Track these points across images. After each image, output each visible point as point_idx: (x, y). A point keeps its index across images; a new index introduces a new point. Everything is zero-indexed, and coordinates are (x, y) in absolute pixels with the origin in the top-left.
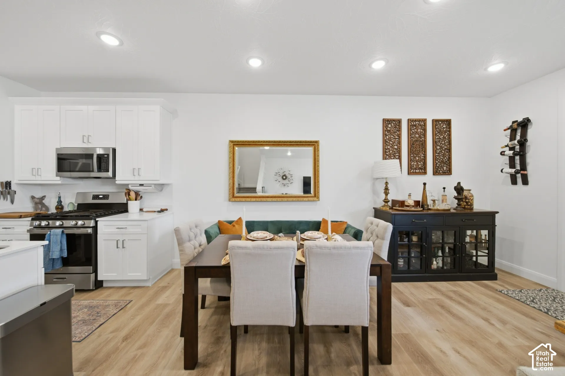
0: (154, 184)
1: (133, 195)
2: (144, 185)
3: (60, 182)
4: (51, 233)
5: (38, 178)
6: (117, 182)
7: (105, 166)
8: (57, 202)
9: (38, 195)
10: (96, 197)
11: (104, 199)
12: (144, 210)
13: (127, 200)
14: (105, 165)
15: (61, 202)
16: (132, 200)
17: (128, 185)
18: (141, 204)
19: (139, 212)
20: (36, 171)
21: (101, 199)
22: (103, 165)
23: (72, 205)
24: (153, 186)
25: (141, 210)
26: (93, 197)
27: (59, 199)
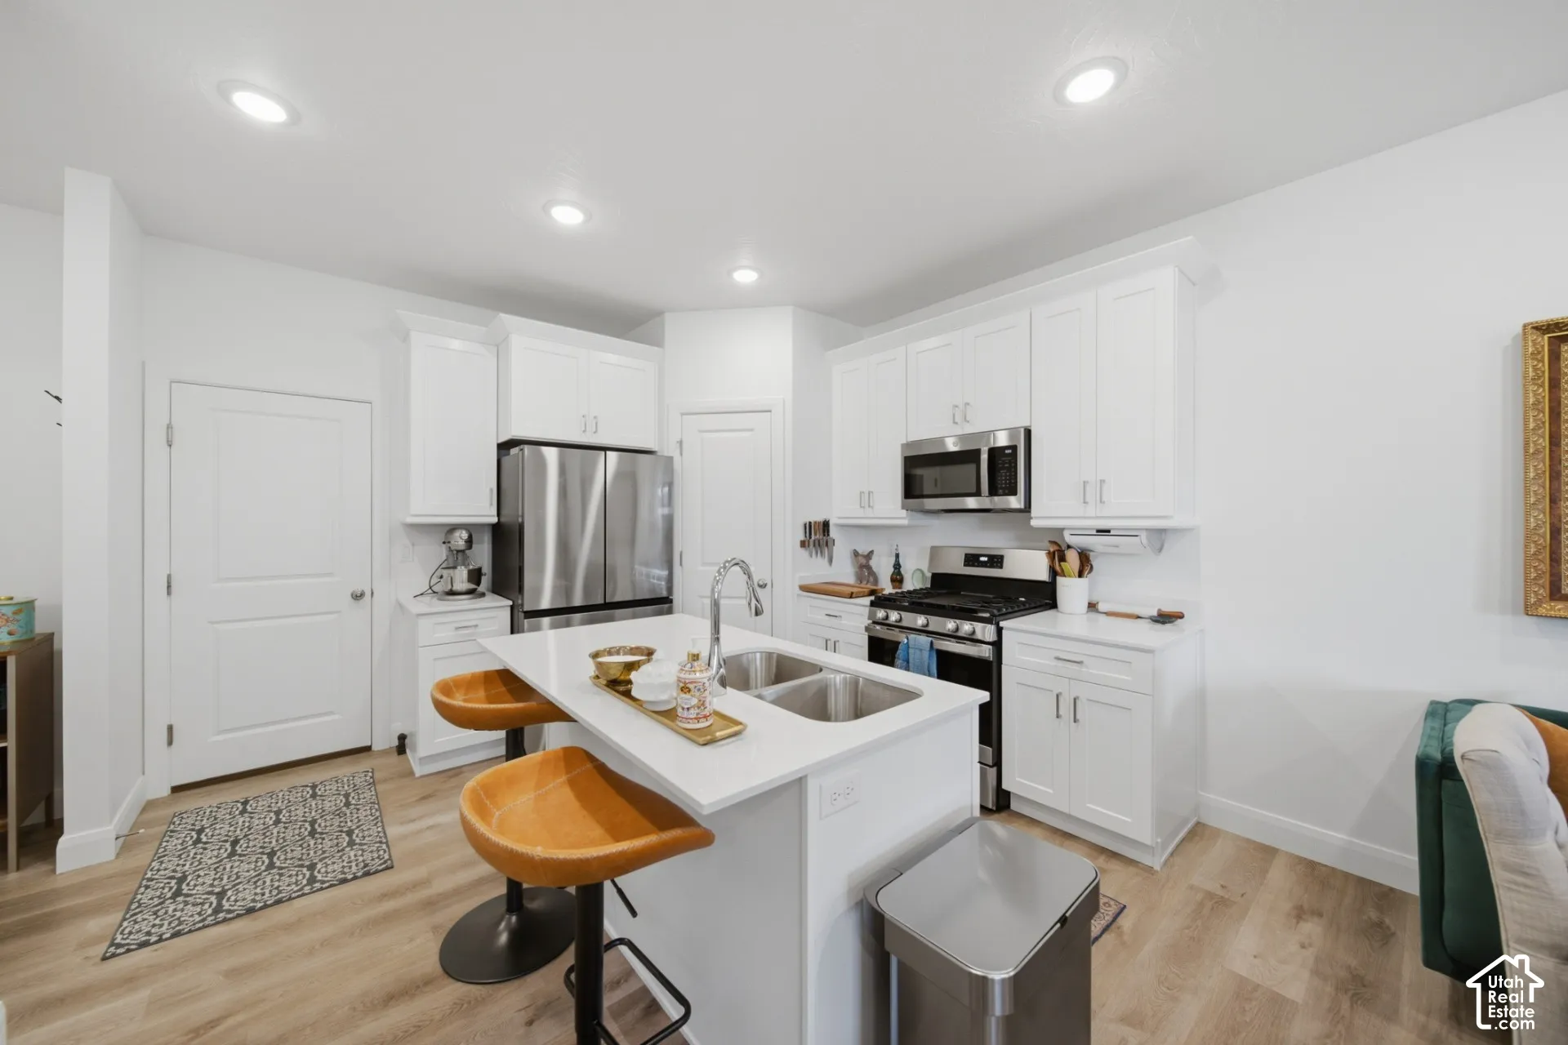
0: (1147, 529)
1: (1073, 558)
2: (1111, 533)
3: (905, 522)
4: (911, 643)
5: (869, 512)
6: (1034, 523)
7: (1006, 480)
8: (894, 567)
9: (863, 549)
10: (972, 559)
11: (992, 566)
12: (1101, 607)
13: (1054, 573)
14: (1006, 476)
15: (900, 566)
16: (1070, 576)
17: (1061, 530)
18: (1091, 589)
19: (1087, 612)
20: (866, 499)
21: (984, 565)
22: (1002, 476)
23: (921, 575)
24: (1143, 535)
25: (1092, 606)
26: (965, 561)
27: (896, 561)
